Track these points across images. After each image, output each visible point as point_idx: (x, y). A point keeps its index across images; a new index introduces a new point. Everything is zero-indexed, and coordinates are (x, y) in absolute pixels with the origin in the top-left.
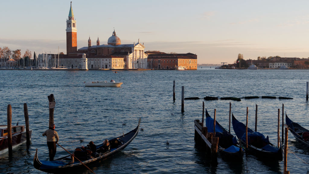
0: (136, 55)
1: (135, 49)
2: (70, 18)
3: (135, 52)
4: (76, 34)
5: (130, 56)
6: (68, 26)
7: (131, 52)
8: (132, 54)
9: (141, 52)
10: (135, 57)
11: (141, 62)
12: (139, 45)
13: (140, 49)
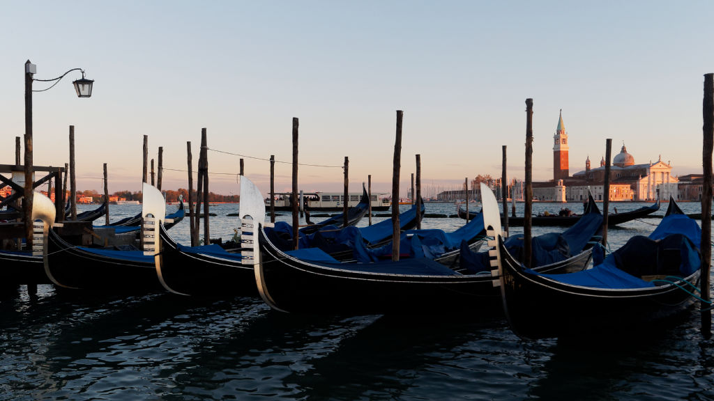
0: (654, 179)
1: (652, 170)
2: (559, 131)
3: (652, 175)
4: (566, 154)
5: (643, 182)
6: (555, 144)
7: (644, 176)
8: (646, 179)
9: (666, 175)
10: (652, 183)
11: (666, 191)
12: (659, 164)
13: (663, 170)
